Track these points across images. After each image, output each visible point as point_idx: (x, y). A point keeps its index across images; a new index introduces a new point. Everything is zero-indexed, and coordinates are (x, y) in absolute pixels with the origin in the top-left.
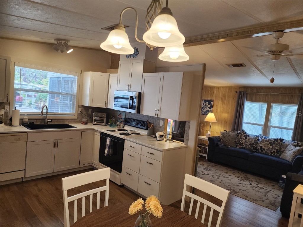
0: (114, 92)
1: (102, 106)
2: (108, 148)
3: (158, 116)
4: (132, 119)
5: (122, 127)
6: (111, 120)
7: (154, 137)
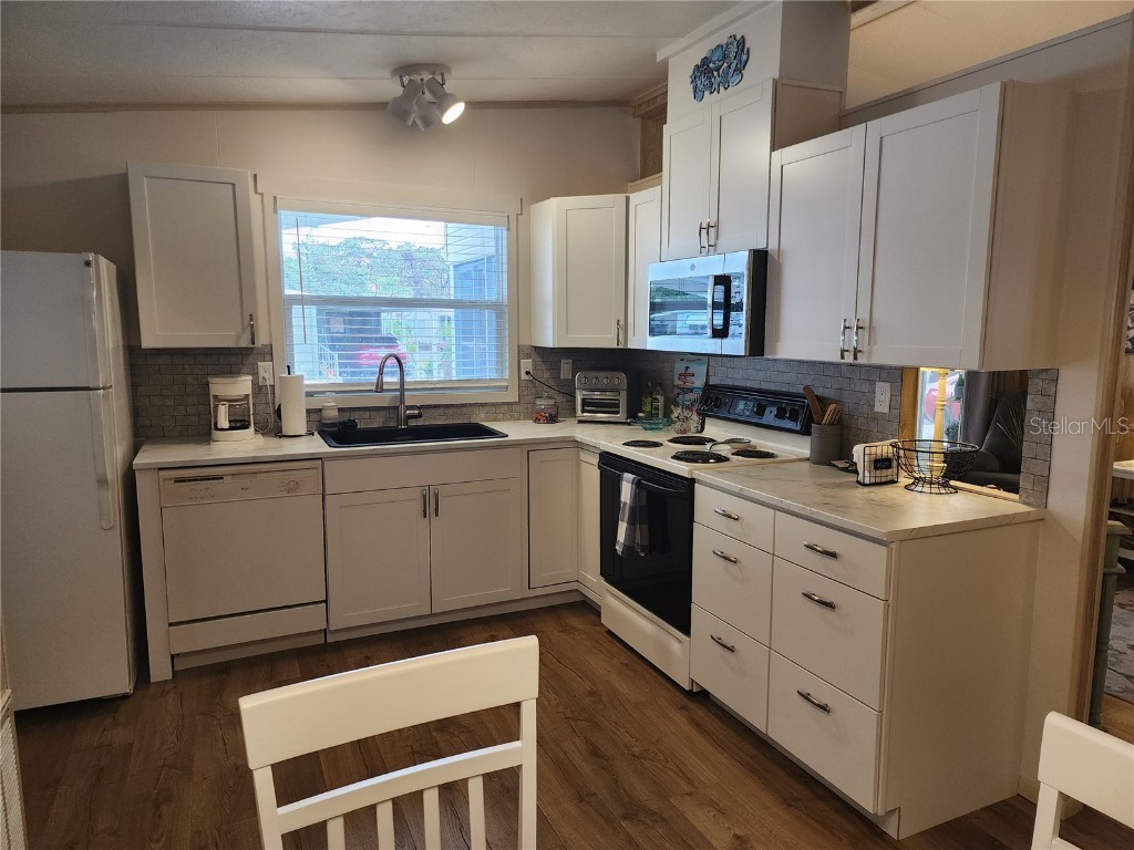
0: (650, 272)
1: (607, 341)
2: (626, 518)
3: (855, 358)
4: (734, 388)
5: (693, 430)
6: (649, 399)
7: (845, 470)
